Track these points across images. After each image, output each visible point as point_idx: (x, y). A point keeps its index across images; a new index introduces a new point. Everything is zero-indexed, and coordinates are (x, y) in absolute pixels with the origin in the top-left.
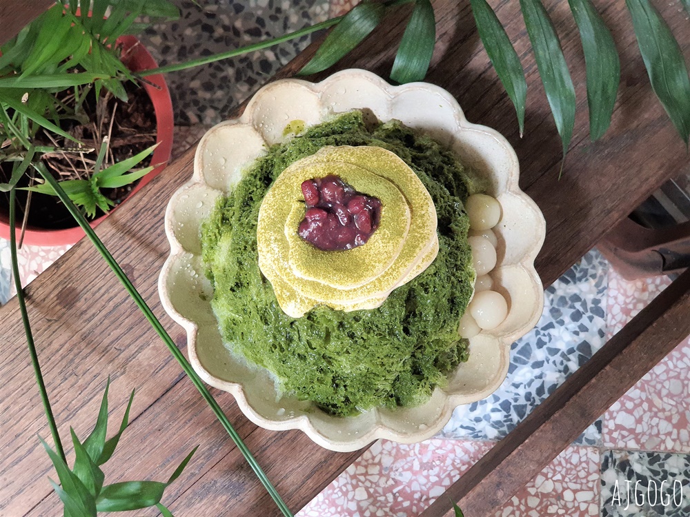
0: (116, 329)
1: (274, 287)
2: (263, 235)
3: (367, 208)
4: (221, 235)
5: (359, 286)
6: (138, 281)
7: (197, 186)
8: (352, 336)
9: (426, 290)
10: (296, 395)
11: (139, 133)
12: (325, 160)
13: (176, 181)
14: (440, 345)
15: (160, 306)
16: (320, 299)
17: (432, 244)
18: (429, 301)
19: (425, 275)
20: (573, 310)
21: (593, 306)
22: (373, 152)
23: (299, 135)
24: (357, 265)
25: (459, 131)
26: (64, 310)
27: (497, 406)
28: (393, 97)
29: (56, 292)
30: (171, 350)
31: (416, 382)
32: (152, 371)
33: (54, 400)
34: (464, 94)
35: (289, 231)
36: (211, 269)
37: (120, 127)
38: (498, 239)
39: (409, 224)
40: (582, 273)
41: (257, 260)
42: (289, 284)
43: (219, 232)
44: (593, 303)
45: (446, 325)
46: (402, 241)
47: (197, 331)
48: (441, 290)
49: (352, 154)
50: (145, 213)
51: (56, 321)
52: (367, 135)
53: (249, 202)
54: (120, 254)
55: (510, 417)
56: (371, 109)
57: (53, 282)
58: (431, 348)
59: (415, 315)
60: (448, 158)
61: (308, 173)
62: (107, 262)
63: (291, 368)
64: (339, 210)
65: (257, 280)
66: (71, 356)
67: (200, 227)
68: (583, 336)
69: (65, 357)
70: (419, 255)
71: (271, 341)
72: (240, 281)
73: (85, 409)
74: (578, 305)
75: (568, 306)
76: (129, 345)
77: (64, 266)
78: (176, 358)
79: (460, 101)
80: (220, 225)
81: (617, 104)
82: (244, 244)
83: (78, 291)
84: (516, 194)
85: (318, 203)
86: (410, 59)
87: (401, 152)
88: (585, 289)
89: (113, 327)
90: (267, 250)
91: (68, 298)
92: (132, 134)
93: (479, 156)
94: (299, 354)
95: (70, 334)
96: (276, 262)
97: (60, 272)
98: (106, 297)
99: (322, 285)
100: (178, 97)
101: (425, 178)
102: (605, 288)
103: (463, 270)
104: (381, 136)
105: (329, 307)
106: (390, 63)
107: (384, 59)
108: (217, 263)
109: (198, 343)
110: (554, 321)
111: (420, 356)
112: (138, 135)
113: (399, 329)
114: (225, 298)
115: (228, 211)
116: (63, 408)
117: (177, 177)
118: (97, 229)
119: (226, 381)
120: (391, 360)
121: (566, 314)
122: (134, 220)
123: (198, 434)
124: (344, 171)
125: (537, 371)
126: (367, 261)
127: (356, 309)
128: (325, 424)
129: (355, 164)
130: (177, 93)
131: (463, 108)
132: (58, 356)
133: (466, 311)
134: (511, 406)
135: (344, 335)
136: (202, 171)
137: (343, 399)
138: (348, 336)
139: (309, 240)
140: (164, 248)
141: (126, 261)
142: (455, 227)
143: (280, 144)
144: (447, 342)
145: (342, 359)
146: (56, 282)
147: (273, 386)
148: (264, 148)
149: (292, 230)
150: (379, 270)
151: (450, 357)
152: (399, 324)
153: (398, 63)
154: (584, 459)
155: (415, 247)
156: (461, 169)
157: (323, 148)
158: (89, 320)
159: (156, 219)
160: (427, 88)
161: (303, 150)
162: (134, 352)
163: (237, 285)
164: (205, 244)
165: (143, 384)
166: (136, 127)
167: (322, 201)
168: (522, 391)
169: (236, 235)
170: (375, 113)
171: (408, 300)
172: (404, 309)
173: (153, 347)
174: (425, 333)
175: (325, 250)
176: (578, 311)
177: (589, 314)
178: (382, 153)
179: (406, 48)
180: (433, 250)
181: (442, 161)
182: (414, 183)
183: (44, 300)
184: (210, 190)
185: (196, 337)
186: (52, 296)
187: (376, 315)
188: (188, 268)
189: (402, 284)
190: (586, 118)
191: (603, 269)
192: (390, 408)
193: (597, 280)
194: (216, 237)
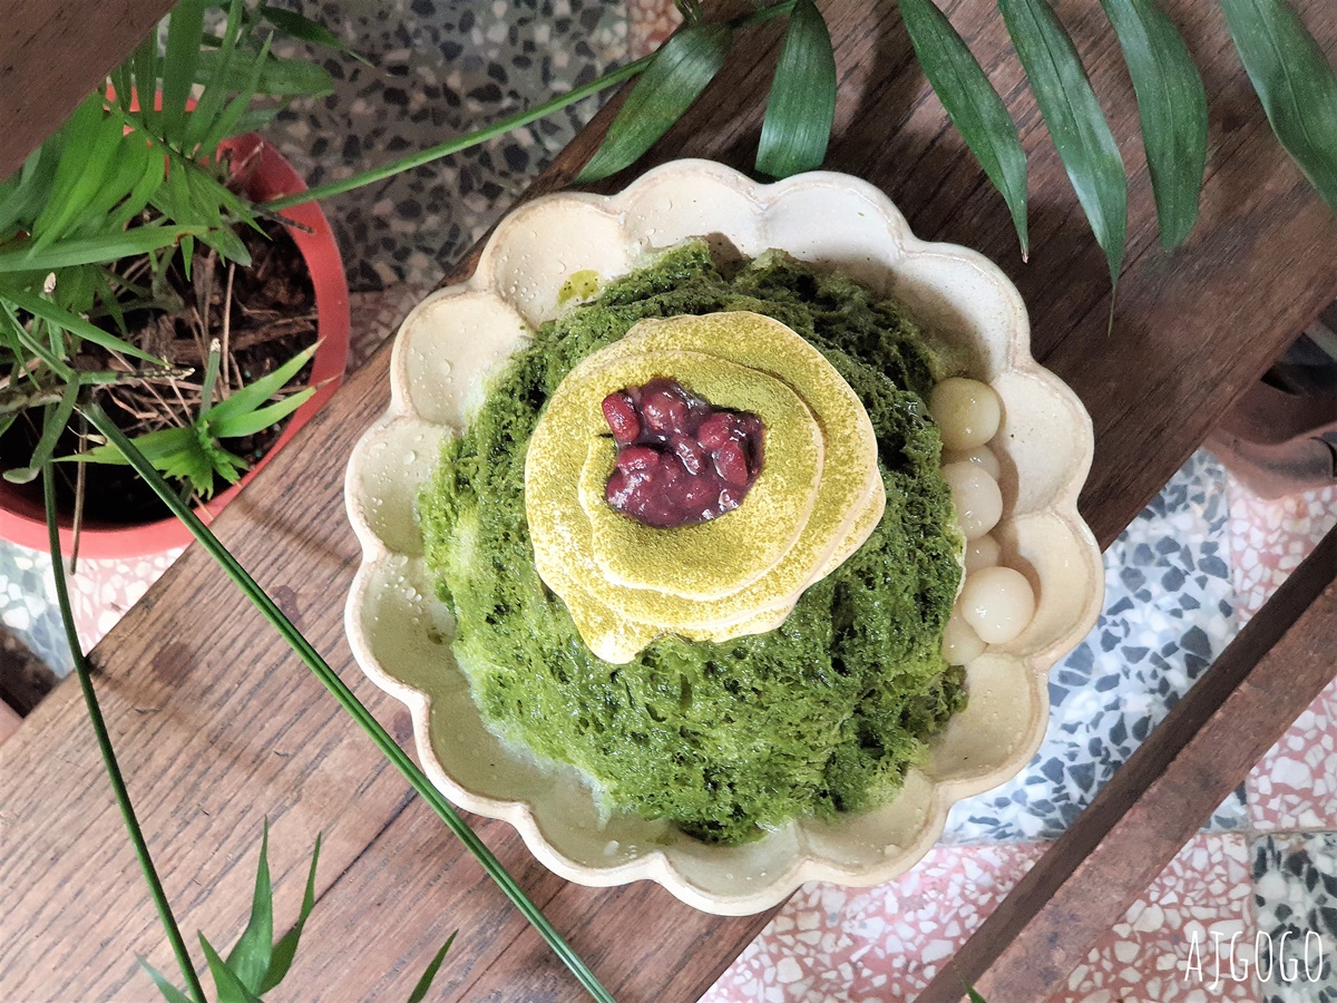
0: (273, 716)
1: (570, 609)
2: (537, 508)
3: (736, 435)
4: (457, 514)
5: (737, 591)
6: (307, 618)
7: (401, 423)
8: (733, 688)
9: (869, 583)
10: (637, 811)
11: (285, 317)
12: (644, 349)
13: (359, 415)
14: (909, 684)
15: (353, 664)
16: (663, 623)
17: (871, 490)
18: (876, 604)
19: (864, 553)
20: (1165, 570)
21: (1204, 556)
22: (737, 323)
23: (590, 300)
24: (729, 551)
25: (902, 260)
26: (168, 689)
27: (1037, 771)
28: (765, 206)
29: (150, 656)
30: (382, 748)
31: (869, 763)
32: (353, 791)
33: (168, 867)
34: (905, 182)
35: (589, 496)
36: (445, 582)
37: (245, 310)
38: (1000, 461)
39: (821, 458)
40: (1176, 495)
41: (532, 558)
42: (600, 599)
43: (453, 508)
44: (1203, 552)
45: (916, 646)
46: (811, 495)
47: (431, 707)
48: (900, 580)
49: (696, 332)
50: (308, 484)
51: (156, 712)
52: (721, 287)
53: (504, 445)
54: (267, 569)
55: (1064, 792)
56: (725, 233)
57: (141, 636)
58: (893, 692)
59: (852, 634)
60: (885, 313)
61: (613, 380)
62: (242, 590)
63: (620, 761)
64: (682, 446)
65: (538, 598)
66: (192, 778)
67: (416, 503)
68: (1190, 618)
69: (180, 780)
70: (847, 516)
71: (576, 713)
72: (503, 601)
73: (230, 877)
74: (1174, 559)
75: (1156, 561)
76: (303, 744)
77: (160, 602)
78: (394, 764)
79: (898, 199)
80: (452, 495)
81: (1208, 170)
82: (502, 529)
83: (193, 648)
84: (1028, 371)
85: (639, 436)
86: (790, 126)
87: (792, 315)
88: (1184, 524)
89: (268, 711)
90: (549, 537)
91: (174, 665)
92: (270, 321)
93: (947, 304)
94: (634, 734)
95: (186, 735)
96: (569, 560)
97: (153, 616)
98: (249, 654)
99: (663, 596)
100: (352, 235)
101: (844, 363)
102: (1223, 520)
103: (938, 535)
104: (750, 285)
105: (682, 637)
106: (753, 138)
107: (742, 129)
108: (455, 569)
109: (435, 730)
110: (1131, 595)
111: (872, 710)
112: (281, 322)
113: (824, 664)
114: (478, 637)
115: (465, 465)
116: (187, 881)
117: (362, 405)
118: (217, 525)
119: (498, 799)
120: (816, 727)
121: (1154, 578)
122: (287, 498)
123: (455, 905)
124: (683, 369)
125: (1108, 697)
126: (746, 540)
127: (736, 635)
128: (701, 864)
129: (703, 351)
130: (350, 229)
131: (904, 212)
132: (166, 781)
133: (952, 614)
134: (1065, 771)
135: (717, 687)
136: (408, 392)
137: (729, 810)
138: (727, 689)
139: (630, 511)
140: (351, 547)
141: (277, 583)
142: (913, 452)
143: (553, 322)
144: (921, 678)
145: (719, 733)
146: (149, 636)
147: (591, 798)
148: (524, 332)
149: (592, 493)
150: (773, 555)
151: (932, 706)
152: (823, 656)
153: (769, 138)
154: (1217, 858)
155: (837, 502)
156: (914, 333)
157: (638, 325)
158: (219, 704)
159: (331, 492)
160: (830, 182)
161: (599, 332)
162: (313, 757)
163: (498, 609)
164: (429, 535)
165: (338, 817)
166: (277, 306)
167: (646, 432)
168: (1082, 738)
169: (486, 512)
170: (733, 240)
171: (836, 605)
172: (829, 625)
173: (349, 744)
174: (876, 666)
175: (663, 526)
176: (1176, 570)
177: (1198, 573)
178: (754, 322)
179: (780, 109)
180: (875, 504)
181: (875, 323)
182: (822, 376)
183: (129, 673)
184: (426, 428)
185: (430, 718)
186: (143, 664)
187: (775, 642)
188: (400, 584)
189: (819, 576)
190: (1150, 205)
191: (1216, 484)
192: (826, 819)
193: (1206, 505)
194: (448, 519)
